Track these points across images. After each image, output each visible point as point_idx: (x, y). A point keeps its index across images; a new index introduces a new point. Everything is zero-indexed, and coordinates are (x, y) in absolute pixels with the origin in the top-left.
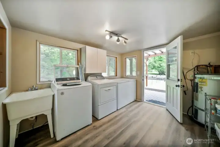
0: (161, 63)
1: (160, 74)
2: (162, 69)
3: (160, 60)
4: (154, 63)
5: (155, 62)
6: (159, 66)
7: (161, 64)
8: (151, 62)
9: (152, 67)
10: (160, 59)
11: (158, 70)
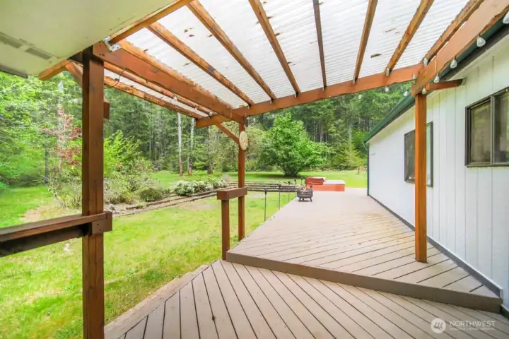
0: (290, 150)
1: (286, 176)
2: (292, 164)
3: (287, 143)
4: (274, 150)
5: (277, 147)
6: (285, 157)
7: (290, 153)
8: (268, 148)
9: (271, 160)
10: (287, 141)
11: (283, 166)
